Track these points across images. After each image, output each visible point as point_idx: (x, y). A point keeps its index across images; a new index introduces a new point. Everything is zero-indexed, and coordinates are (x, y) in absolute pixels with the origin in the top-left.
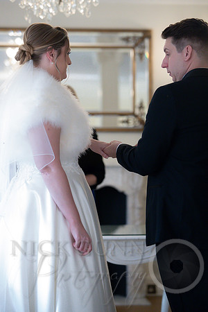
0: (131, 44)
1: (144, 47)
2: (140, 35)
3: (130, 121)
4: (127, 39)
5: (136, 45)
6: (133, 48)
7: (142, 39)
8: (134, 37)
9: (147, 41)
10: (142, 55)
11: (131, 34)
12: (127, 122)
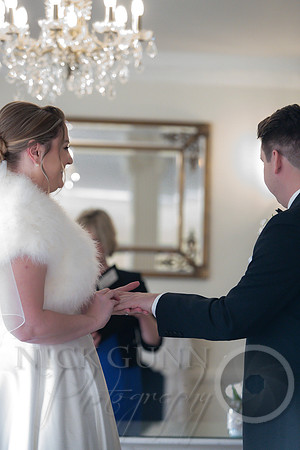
0: (179, 144)
1: (197, 150)
2: (192, 131)
3: (173, 262)
4: (171, 137)
5: (186, 146)
6: (181, 150)
7: (195, 137)
8: (183, 135)
9: (202, 142)
10: (194, 162)
11: (177, 130)
12: (169, 263)
